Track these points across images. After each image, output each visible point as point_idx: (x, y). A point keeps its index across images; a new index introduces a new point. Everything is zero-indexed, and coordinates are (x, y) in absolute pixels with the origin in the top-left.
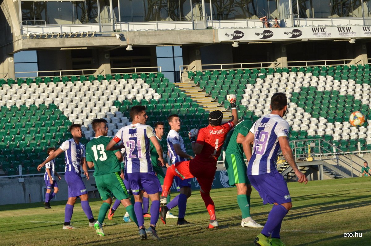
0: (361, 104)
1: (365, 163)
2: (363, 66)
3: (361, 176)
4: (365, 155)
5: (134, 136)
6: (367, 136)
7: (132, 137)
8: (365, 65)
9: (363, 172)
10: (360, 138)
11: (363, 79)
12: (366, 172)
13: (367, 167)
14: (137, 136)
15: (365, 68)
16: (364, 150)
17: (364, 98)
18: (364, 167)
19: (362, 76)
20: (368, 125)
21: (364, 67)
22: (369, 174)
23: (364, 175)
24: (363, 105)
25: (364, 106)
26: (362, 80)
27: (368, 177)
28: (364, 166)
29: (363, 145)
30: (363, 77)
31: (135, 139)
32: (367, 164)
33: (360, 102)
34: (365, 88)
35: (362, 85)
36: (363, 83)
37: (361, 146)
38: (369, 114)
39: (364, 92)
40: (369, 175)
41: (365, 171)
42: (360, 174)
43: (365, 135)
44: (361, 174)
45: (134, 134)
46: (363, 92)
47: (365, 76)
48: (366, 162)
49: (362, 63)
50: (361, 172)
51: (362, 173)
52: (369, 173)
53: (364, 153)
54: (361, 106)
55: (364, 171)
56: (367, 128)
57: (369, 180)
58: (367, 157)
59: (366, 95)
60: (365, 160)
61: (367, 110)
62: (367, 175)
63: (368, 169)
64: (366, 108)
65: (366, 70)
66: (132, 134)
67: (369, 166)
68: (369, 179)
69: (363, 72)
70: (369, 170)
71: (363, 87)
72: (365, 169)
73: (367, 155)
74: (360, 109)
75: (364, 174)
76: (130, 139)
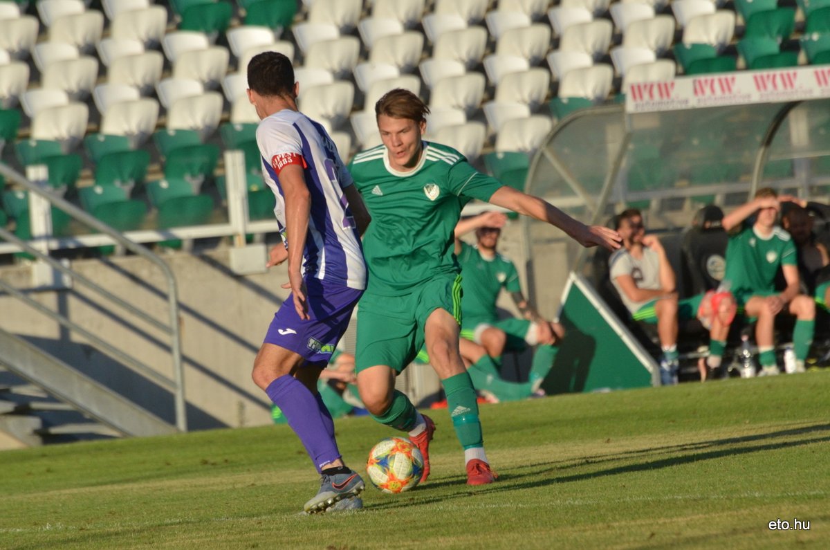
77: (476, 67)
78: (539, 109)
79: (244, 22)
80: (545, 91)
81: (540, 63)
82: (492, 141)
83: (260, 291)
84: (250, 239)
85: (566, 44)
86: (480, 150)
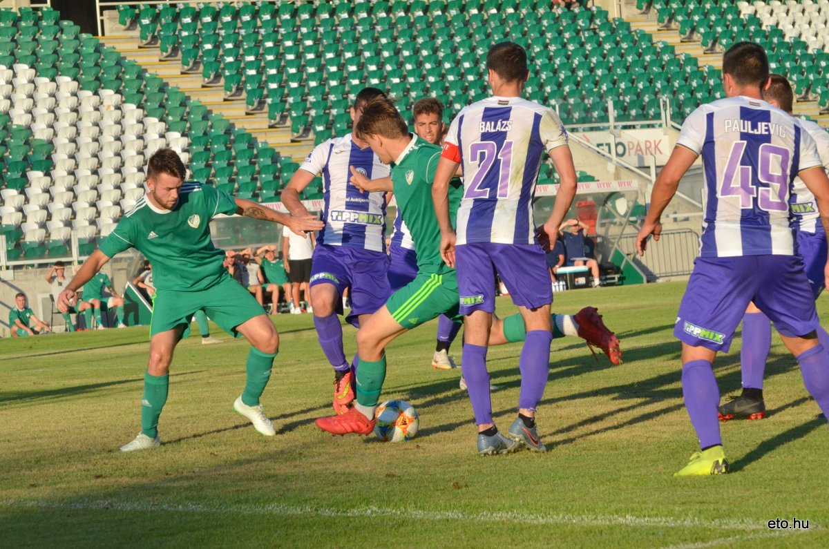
0: (9, 123)
1: (20, 298)
2: (16, 14)
3: (8, 335)
4: (20, 273)
5: (499, 128)
6: (25, 217)
7: (493, 130)
8: (20, 9)
9: (12, 323)
10: (6, 225)
11: (15, 50)
12: (23, 322)
13: (26, 308)
14: (507, 129)
15: (20, 19)
16: (17, 258)
17: (16, 105)
18: (15, 309)
19: (13, 40)
20: (30, 185)
21: (19, 15)
22: (32, 330)
23: (15, 333)
24: (14, 127)
25: (15, 130)
26: (12, 54)
27: (29, 338)
28: (17, 307)
29: (13, 244)
30: (14, 44)
31: (499, 137)
32: (25, 299)
33: (7, 117)
34: (19, 76)
35: (11, 68)
36: (15, 62)
37: (7, 248)
38: (31, 153)
39: (19, 90)
40: (30, 333)
41: (21, 320)
42: (4, 330)
43: (21, 214)
44: (8, 330)
45: (499, 123)
46: (13, 88)
47: (20, 42)
48: (22, 294)
49: (14, 4)
50: (8, 323)
51: (10, 326)
52: (31, 324)
53: (15, 267)
54: (7, 130)
55: (17, 321)
56: (25, 194)
57: (31, 348)
58: (27, 280)
59: (25, 97)
60: (20, 288)
61: (27, 143)
62: (26, 332)
63: (28, 315)
64: (23, 135)
65: (23, 24)
66: (493, 123)
67: (30, 306)
68: (31, 343)
69: (15, 29)
70: (32, 317)
71: (15, 75)
72: (18, 314)
73: (26, 273)
74: (6, 139)
75: (15, 328)
76: (485, 136)
77: (93, 205)
78: (116, 221)
79: (7, 187)
80: (119, 214)
81: (117, 204)
82: (99, 232)
83: (12, 286)
84: (8, 268)
85: (127, 196)
86: (94, 236)
